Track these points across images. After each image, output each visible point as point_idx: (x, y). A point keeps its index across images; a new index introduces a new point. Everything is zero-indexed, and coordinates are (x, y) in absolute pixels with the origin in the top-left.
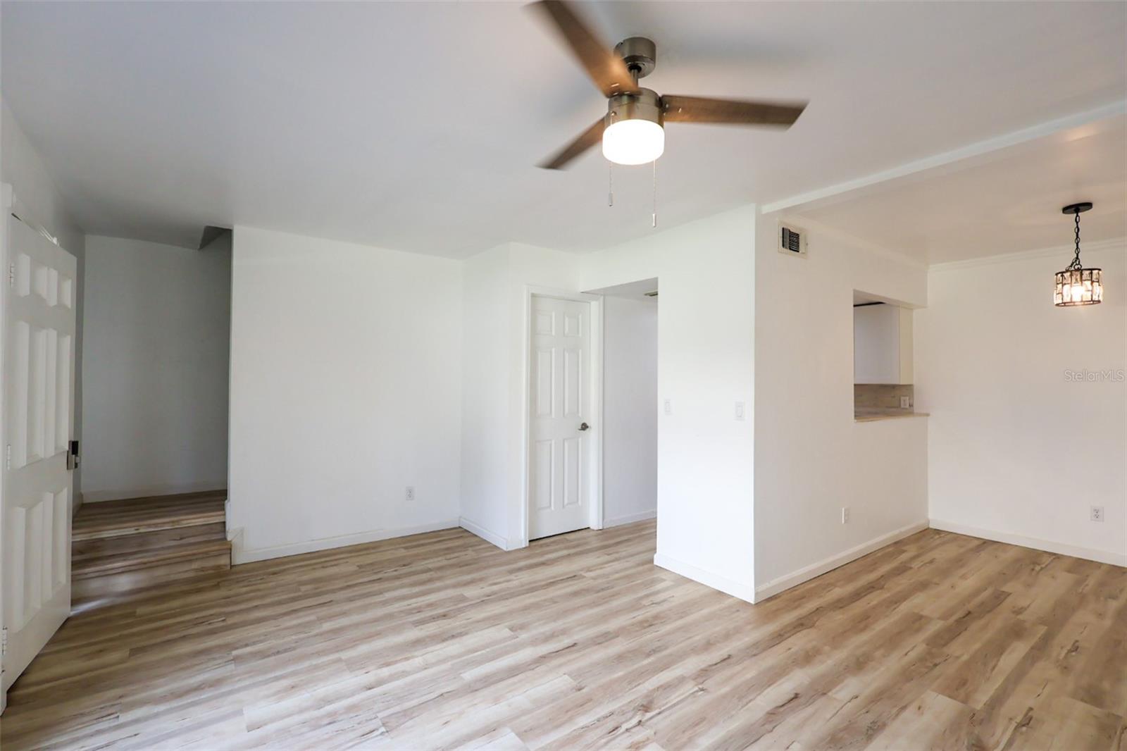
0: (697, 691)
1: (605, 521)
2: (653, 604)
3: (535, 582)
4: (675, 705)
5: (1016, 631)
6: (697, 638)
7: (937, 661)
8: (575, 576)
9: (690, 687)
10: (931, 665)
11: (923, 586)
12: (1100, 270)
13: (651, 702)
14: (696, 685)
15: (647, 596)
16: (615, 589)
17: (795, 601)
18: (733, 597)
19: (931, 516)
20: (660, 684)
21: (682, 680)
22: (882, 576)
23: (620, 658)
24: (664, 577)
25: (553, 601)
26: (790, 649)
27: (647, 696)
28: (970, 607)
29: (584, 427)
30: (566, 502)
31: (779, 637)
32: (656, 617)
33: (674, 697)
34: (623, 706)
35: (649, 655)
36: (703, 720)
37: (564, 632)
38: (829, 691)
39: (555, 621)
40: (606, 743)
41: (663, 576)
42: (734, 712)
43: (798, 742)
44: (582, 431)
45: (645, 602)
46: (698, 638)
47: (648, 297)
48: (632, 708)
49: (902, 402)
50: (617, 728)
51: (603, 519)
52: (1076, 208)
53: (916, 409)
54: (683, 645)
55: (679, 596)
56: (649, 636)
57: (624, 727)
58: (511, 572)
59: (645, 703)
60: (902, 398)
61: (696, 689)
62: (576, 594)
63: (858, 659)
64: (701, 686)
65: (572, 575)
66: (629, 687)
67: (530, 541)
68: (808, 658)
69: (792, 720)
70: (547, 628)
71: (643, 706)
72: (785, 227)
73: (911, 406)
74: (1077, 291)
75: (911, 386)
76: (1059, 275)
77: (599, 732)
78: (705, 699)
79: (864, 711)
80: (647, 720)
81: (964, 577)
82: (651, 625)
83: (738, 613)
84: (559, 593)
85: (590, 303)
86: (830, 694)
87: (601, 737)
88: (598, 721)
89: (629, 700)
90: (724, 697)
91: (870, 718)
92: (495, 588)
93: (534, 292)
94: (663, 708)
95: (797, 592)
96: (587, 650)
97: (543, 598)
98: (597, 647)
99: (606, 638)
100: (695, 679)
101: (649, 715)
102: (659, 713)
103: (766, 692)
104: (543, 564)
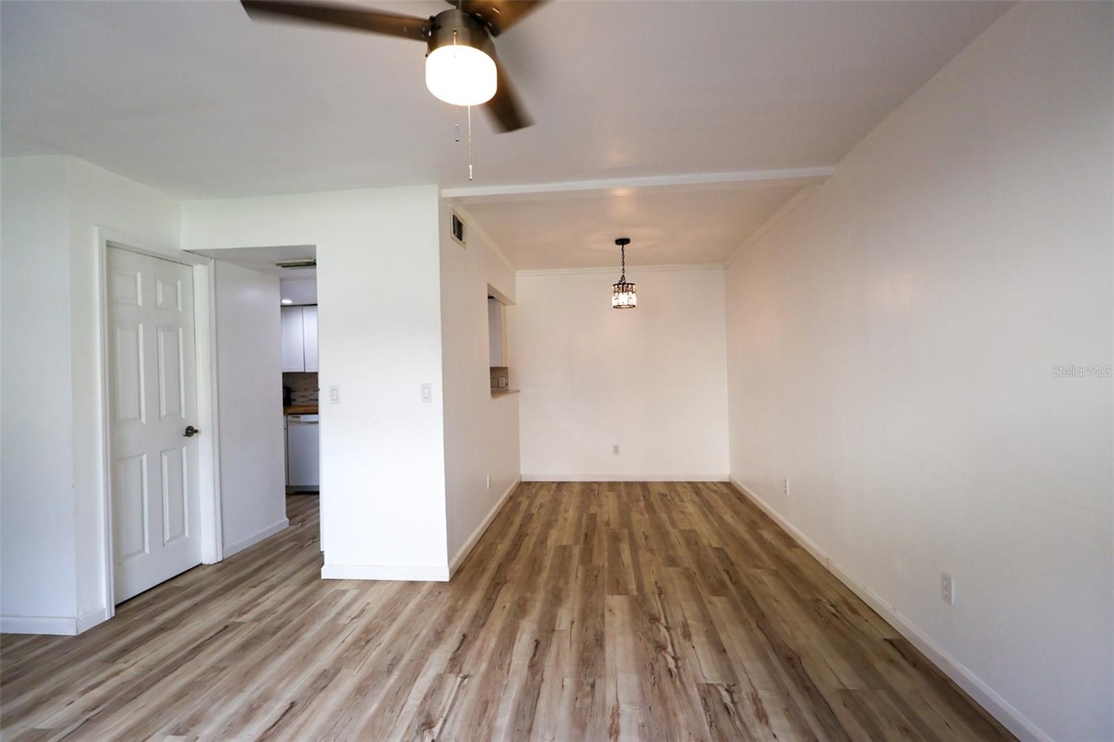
0: (462, 682)
2: (352, 619)
3: (165, 659)
4: (453, 705)
5: (616, 538)
6: (424, 633)
7: (595, 574)
8: (226, 627)
9: (453, 682)
10: (594, 578)
11: (549, 525)
12: (632, 284)
13: (428, 716)
14: (457, 676)
15: (340, 614)
16: (294, 622)
17: (478, 567)
18: (426, 582)
19: (523, 472)
20: (425, 692)
21: (440, 679)
22: (521, 526)
23: (361, 690)
24: (343, 588)
25: (217, 669)
26: (504, 607)
27: (421, 713)
28: (583, 530)
29: (190, 431)
30: (167, 537)
31: (489, 601)
32: (367, 631)
33: (447, 698)
34: (404, 736)
35: (389, 672)
36: (486, 704)
37: (265, 698)
38: (555, 627)
39: (241, 691)
41: (341, 587)
42: (505, 682)
43: (566, 677)
44: (187, 437)
45: (343, 621)
46: (425, 632)
47: (280, 267)
48: (414, 734)
49: (500, 383)
51: (223, 547)
52: (623, 242)
53: (511, 387)
54: (415, 644)
55: (374, 601)
56: (374, 654)
58: (113, 659)
59: (423, 721)
60: (500, 379)
61: (459, 679)
62: (245, 647)
63: (553, 593)
64: (461, 675)
65: (221, 627)
66: (395, 714)
67: (117, 607)
68: (521, 609)
69: (549, 663)
70: (237, 704)
71: (423, 724)
72: (455, 215)
73: (507, 384)
74: (623, 299)
75: (506, 368)
78: (474, 683)
79: (584, 629)
80: (439, 736)
81: (566, 511)
82: (368, 642)
83: (441, 596)
84: (215, 657)
85: (192, 267)
86: (556, 628)
89: (406, 727)
90: (488, 672)
91: (591, 632)
92: (97, 693)
93: (111, 239)
94: (444, 715)
95: (473, 559)
96: (315, 703)
97: (200, 670)
98: (322, 694)
99: (325, 680)
100: (451, 672)
101: (436, 729)
102: (445, 721)
103: (514, 651)
104: (162, 629)
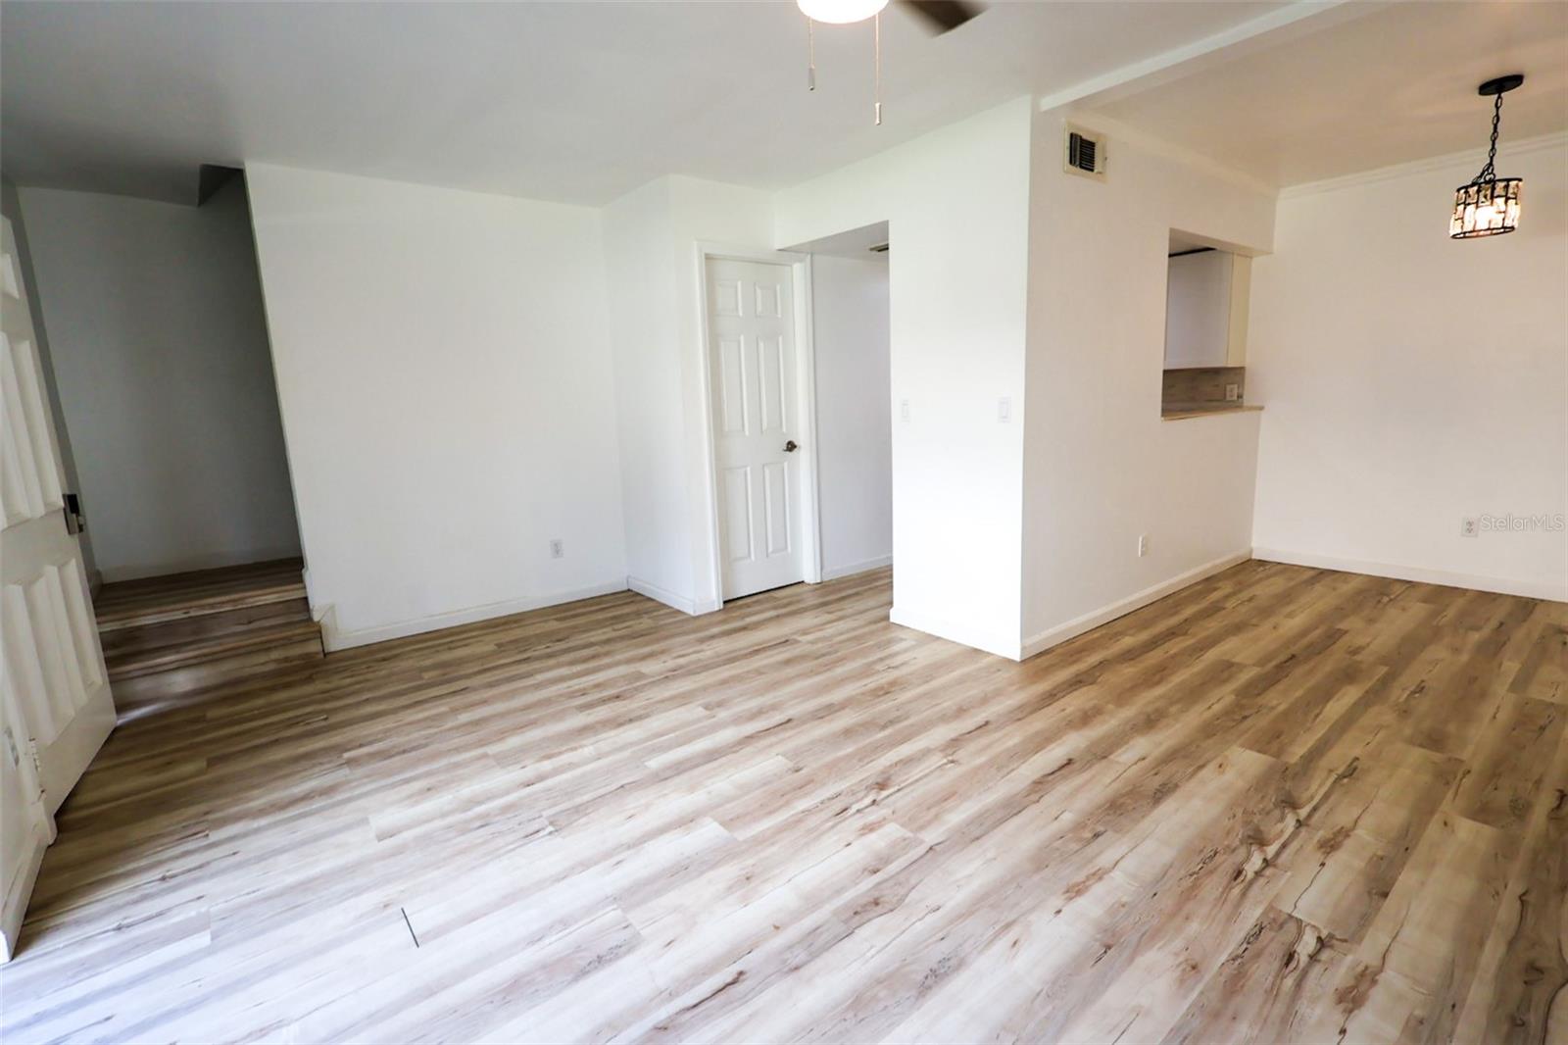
0: (946, 764)
1: (824, 571)
2: (889, 668)
3: (735, 651)
4: (917, 781)
5: (1349, 675)
6: (945, 705)
7: (1246, 713)
8: (787, 641)
9: (937, 760)
10: (1240, 717)
11: (1237, 629)
12: (1520, 180)
13: (888, 779)
14: (945, 757)
15: (881, 660)
16: (839, 654)
17: (1071, 655)
18: (992, 654)
19: (1254, 545)
20: (901, 758)
21: (926, 753)
22: (1186, 620)
23: (848, 733)
24: (904, 637)
25: (759, 672)
26: (1064, 710)
27: (883, 772)
28: (1294, 650)
29: (791, 446)
30: (770, 550)
31: (1051, 697)
32: (893, 684)
33: (916, 772)
34: (852, 785)
35: (884, 727)
36: (954, 794)
37: (774, 707)
38: (1111, 754)
39: (762, 695)
40: (833, 827)
41: (901, 634)
42: (990, 784)
43: (1070, 812)
44: (788, 453)
45: (879, 667)
46: (948, 704)
47: (874, 252)
48: (864, 787)
49: (1228, 394)
50: (846, 809)
51: (822, 569)
52: (1497, 86)
53: (1247, 401)
54: (929, 712)
55: (924, 657)
56: (884, 706)
57: (855, 808)
58: (702, 641)
59: (880, 780)
60: (1229, 387)
61: (945, 761)
62: (788, 662)
63: (1149, 716)
64: (950, 758)
65: (783, 640)
66: (861, 764)
67: (725, 602)
68: (1086, 718)
69: (1063, 788)
70: (754, 704)
71: (877, 784)
72: (1074, 131)
73: (1240, 396)
74: (1485, 215)
75: (1242, 369)
76: (1462, 191)
77: (824, 815)
78: (954, 772)
79: (1153, 772)
80: (883, 799)
81: (1290, 615)
82: (887, 693)
83: (1000, 673)
84: (765, 662)
85: (791, 266)
86: (1112, 757)
87: (827, 821)
88: (822, 803)
89: (860, 778)
90: (980, 767)
91: (1157, 781)
92: (682, 661)
93: (708, 251)
94: (902, 785)
95: (1073, 645)
96: (804, 727)
97: (746, 669)
98: (816, 722)
99: (830, 710)
100: (942, 751)
101: (885, 793)
102: (899, 790)
103: (1032, 760)
104: (744, 628)
